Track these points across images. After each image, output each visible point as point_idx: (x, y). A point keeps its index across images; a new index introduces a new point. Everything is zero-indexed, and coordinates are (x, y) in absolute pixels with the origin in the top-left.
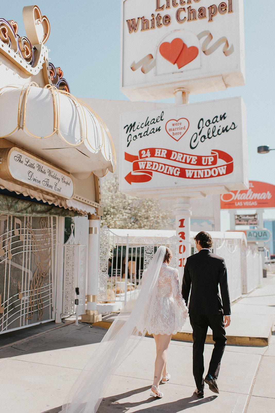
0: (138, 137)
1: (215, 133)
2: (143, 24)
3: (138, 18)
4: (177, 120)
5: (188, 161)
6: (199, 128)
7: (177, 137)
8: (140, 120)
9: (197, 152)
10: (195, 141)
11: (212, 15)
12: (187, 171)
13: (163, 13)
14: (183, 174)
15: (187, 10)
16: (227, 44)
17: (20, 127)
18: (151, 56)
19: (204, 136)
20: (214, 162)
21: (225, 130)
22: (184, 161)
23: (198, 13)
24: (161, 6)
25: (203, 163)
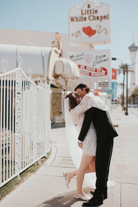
0: (75, 61)
1: (102, 61)
2: (76, 19)
3: (75, 17)
4: (88, 55)
5: (92, 70)
6: (96, 59)
7: (88, 62)
8: (75, 55)
9: (95, 67)
10: (95, 63)
11: (101, 19)
12: (92, 74)
13: (84, 16)
14: (90, 74)
15: (92, 16)
16: (106, 31)
17: (63, 72)
18: (79, 32)
19: (98, 62)
20: (101, 71)
21: (105, 60)
22: (91, 70)
23: (96, 18)
24: (83, 13)
25: (97, 71)
